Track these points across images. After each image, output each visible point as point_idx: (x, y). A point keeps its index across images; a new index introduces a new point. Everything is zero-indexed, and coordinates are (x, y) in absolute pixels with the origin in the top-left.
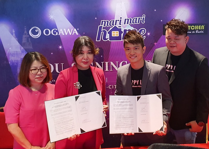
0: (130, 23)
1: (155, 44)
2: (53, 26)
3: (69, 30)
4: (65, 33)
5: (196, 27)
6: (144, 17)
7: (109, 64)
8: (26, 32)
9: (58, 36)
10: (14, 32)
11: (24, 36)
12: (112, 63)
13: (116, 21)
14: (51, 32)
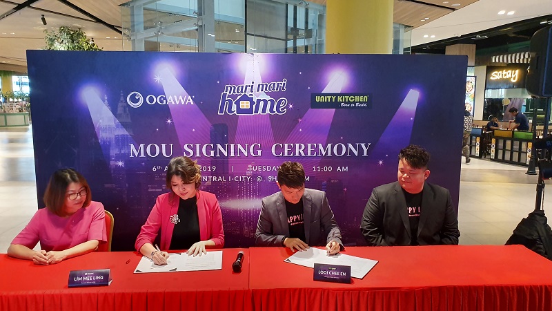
0: (266, 90)
1: (300, 120)
2: (159, 92)
3: (181, 98)
4: (175, 102)
5: (357, 98)
6: (285, 82)
7: (236, 147)
8: (122, 99)
9: (167, 106)
10: (106, 98)
11: (120, 104)
12: (239, 146)
13: (246, 86)
14: (156, 100)
